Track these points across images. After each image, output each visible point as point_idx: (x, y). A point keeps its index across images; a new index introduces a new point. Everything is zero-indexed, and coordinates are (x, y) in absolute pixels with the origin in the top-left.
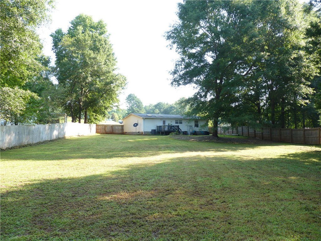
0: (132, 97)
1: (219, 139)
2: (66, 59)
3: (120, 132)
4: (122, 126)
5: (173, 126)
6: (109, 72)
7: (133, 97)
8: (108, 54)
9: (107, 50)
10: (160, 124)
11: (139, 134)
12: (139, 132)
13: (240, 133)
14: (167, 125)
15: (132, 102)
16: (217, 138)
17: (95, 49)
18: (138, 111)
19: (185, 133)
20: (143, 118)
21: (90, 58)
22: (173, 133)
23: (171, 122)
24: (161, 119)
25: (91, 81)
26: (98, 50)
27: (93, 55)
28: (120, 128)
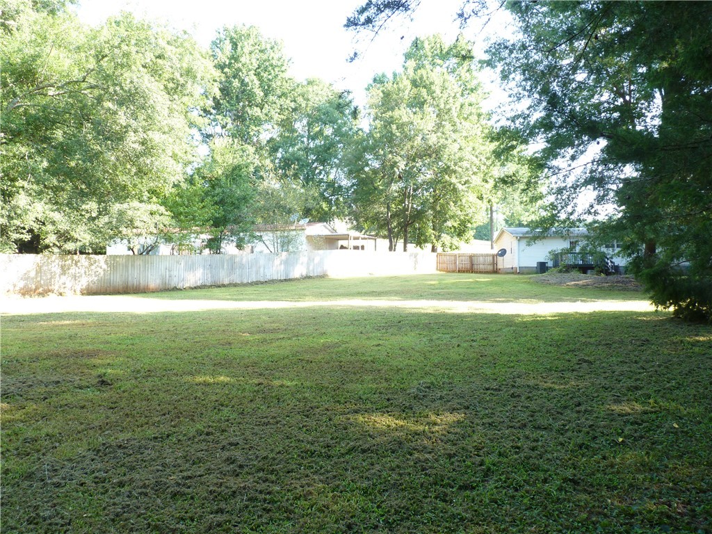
3: (490, 268)
12: (512, 268)
20: (517, 238)
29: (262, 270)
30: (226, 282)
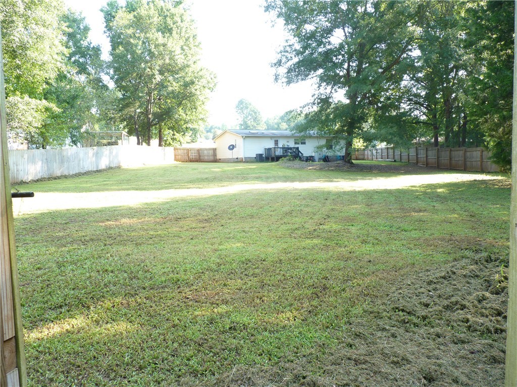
0: (244, 104)
1: (352, 167)
2: (120, 47)
3: (212, 158)
4: (215, 150)
5: (291, 149)
6: (188, 66)
7: (246, 104)
8: (186, 37)
9: (184, 30)
10: (270, 144)
11: (238, 161)
12: (237, 158)
13: (397, 158)
14: (281, 146)
15: (245, 112)
16: (349, 165)
17: (166, 30)
18: (255, 127)
19: (310, 159)
20: (243, 137)
21: (157, 46)
22: (285, 159)
23: (288, 142)
24: (271, 137)
25: (160, 80)
26: (170, 31)
27: (161, 40)
28: (211, 152)
29: (81, 162)
30: (59, 175)
